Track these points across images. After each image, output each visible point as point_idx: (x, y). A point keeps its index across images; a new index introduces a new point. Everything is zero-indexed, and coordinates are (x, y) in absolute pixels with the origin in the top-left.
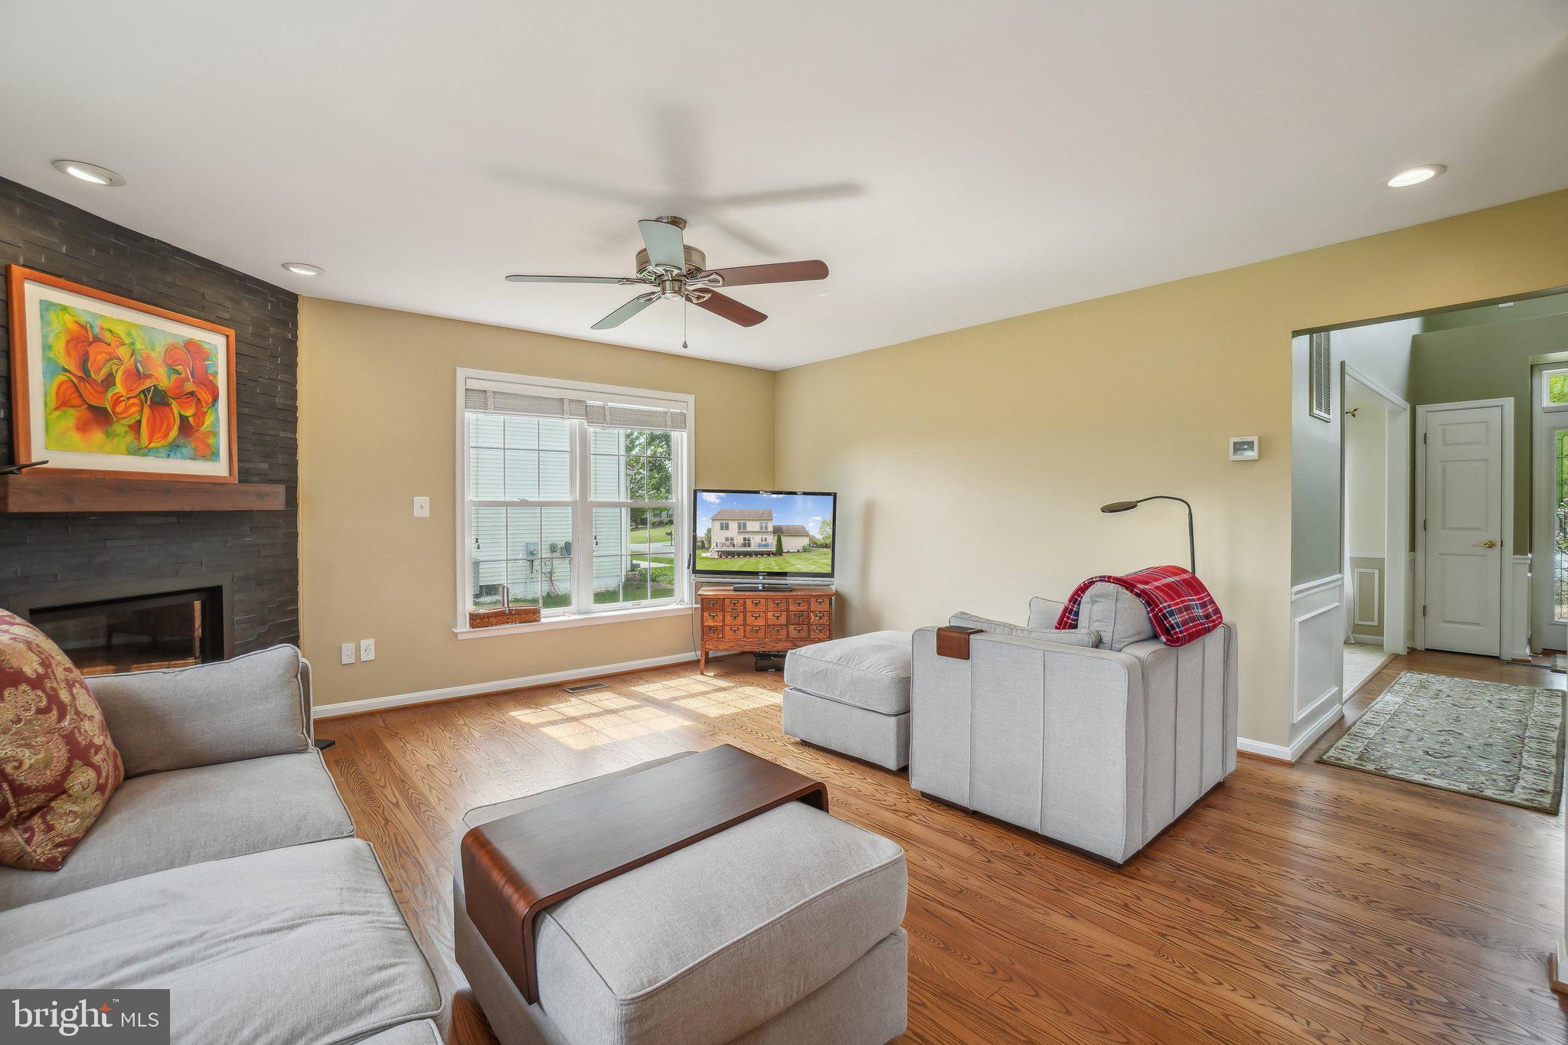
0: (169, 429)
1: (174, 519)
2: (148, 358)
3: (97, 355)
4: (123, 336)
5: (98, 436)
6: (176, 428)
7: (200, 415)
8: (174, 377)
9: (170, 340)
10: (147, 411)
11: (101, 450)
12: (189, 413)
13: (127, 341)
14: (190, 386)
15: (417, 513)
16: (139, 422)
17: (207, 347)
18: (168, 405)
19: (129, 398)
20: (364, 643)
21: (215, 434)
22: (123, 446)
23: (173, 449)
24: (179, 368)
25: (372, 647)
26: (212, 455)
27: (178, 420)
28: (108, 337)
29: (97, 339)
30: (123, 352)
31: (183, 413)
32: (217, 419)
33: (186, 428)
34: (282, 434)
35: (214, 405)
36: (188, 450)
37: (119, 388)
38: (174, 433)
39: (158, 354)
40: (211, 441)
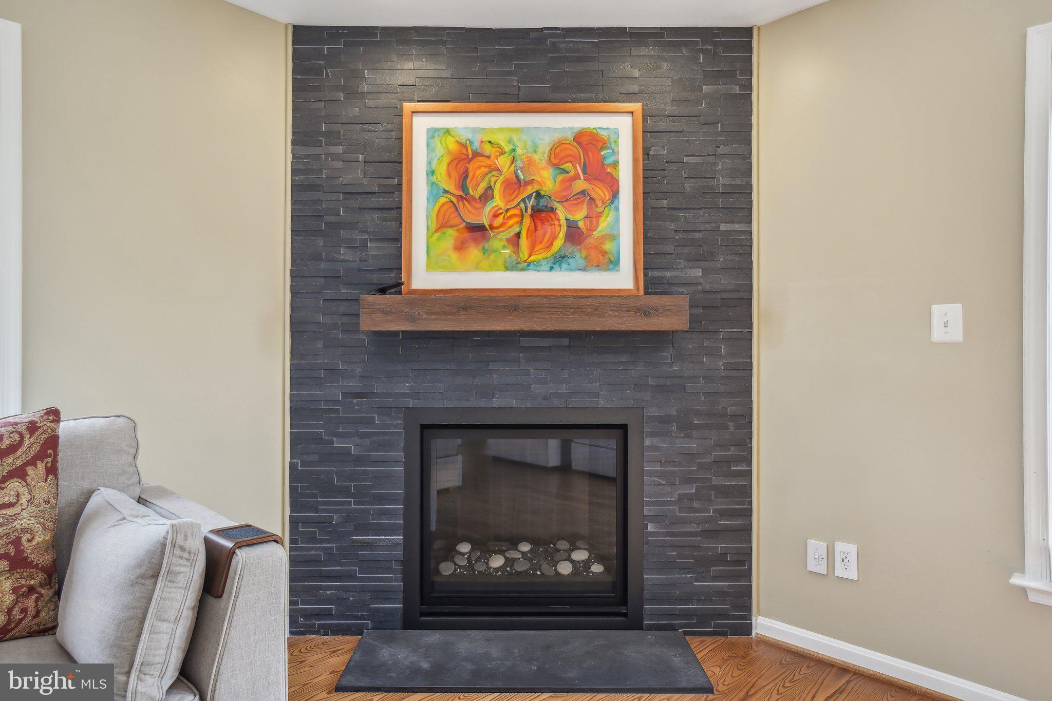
0: (554, 238)
1: (565, 341)
2: (530, 162)
3: (476, 169)
4: (503, 144)
5: (474, 253)
6: (562, 235)
7: (593, 218)
8: (560, 177)
9: (556, 136)
10: (527, 221)
11: (477, 267)
12: (579, 216)
13: (507, 148)
14: (580, 185)
15: (938, 334)
16: (518, 235)
17: (604, 134)
18: (553, 210)
19: (507, 210)
20: (841, 547)
21: (614, 237)
22: (500, 262)
23: (559, 260)
24: (568, 166)
25: (853, 558)
26: (612, 263)
27: (564, 229)
28: (488, 150)
29: (476, 154)
30: (503, 162)
31: (570, 217)
32: (617, 220)
33: (574, 235)
34: (723, 227)
35: (612, 202)
36: (579, 259)
37: (498, 201)
38: (559, 243)
39: (541, 157)
40: (608, 246)
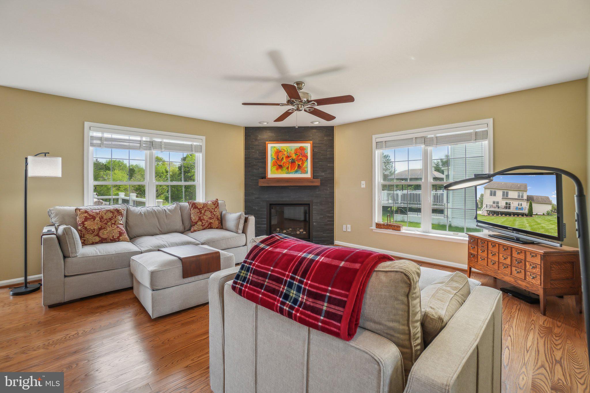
0: (295, 167)
1: (298, 188)
2: (290, 153)
3: (280, 154)
4: (285, 149)
5: (280, 171)
6: (297, 167)
7: (303, 164)
8: (296, 156)
9: (296, 148)
10: (290, 164)
11: (281, 173)
12: (300, 163)
13: (286, 150)
14: (300, 157)
15: (362, 186)
16: (288, 167)
17: (305, 147)
18: (295, 162)
19: (286, 162)
20: (348, 226)
21: (307, 167)
22: (285, 172)
23: (296, 172)
24: (298, 154)
25: (350, 228)
26: (306, 172)
27: (297, 165)
28: (282, 150)
29: (280, 151)
30: (285, 153)
31: (298, 163)
32: (308, 164)
33: (299, 167)
34: (328, 165)
35: (307, 160)
36: (300, 172)
37: (284, 160)
38: (296, 168)
39: (293, 152)
40: (306, 169)
